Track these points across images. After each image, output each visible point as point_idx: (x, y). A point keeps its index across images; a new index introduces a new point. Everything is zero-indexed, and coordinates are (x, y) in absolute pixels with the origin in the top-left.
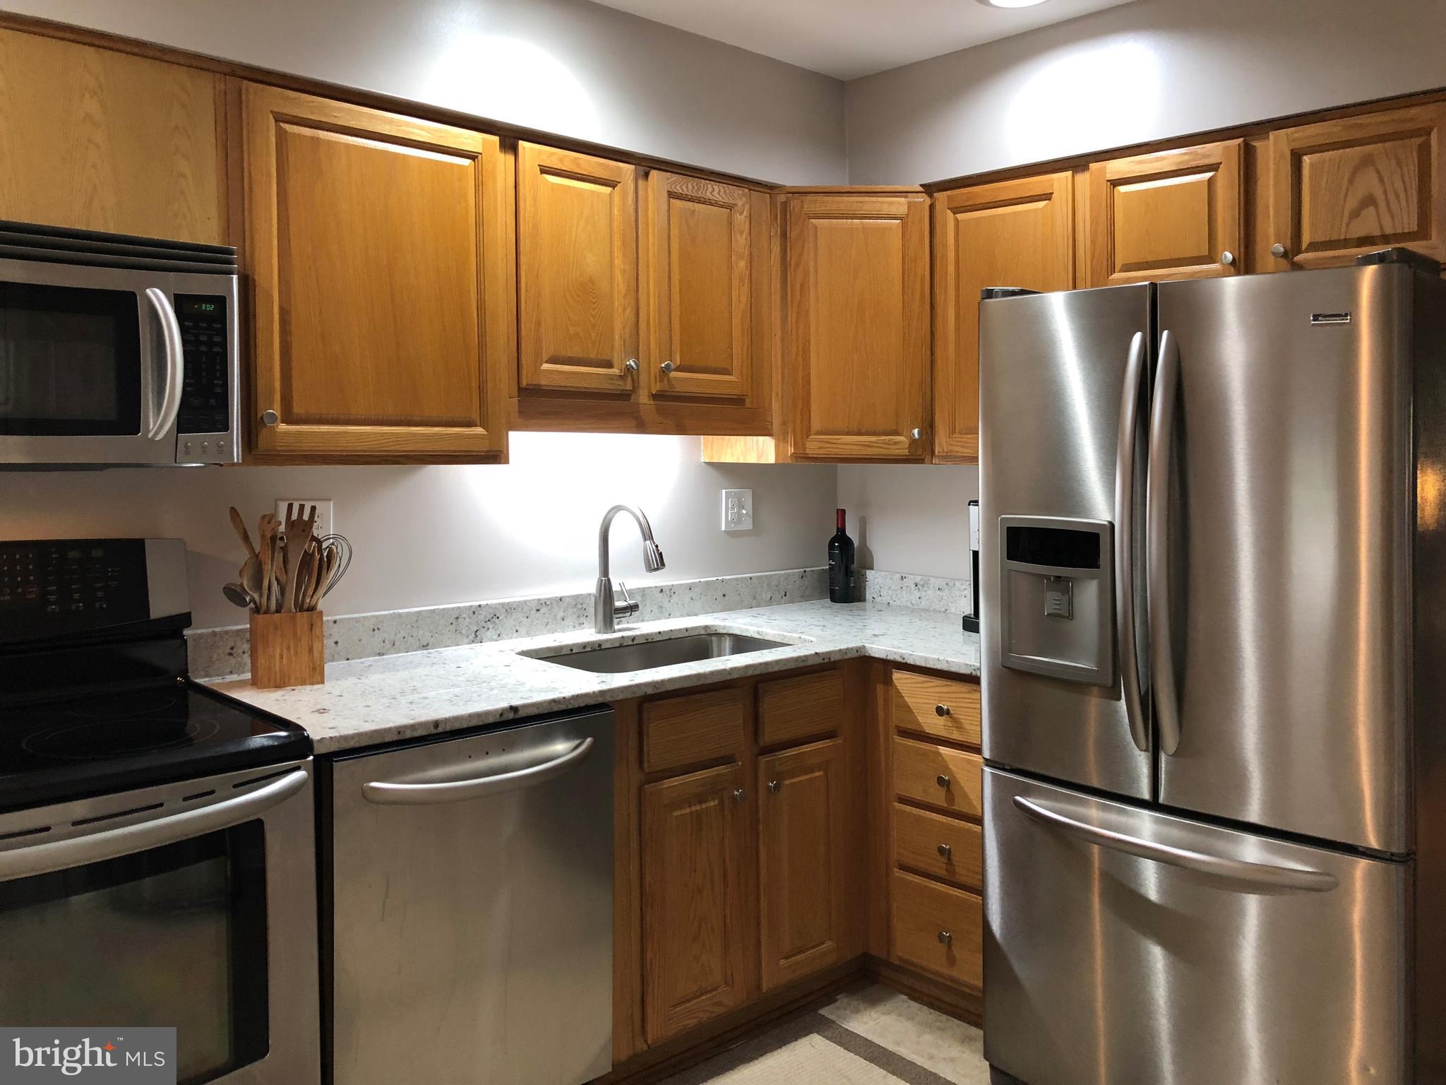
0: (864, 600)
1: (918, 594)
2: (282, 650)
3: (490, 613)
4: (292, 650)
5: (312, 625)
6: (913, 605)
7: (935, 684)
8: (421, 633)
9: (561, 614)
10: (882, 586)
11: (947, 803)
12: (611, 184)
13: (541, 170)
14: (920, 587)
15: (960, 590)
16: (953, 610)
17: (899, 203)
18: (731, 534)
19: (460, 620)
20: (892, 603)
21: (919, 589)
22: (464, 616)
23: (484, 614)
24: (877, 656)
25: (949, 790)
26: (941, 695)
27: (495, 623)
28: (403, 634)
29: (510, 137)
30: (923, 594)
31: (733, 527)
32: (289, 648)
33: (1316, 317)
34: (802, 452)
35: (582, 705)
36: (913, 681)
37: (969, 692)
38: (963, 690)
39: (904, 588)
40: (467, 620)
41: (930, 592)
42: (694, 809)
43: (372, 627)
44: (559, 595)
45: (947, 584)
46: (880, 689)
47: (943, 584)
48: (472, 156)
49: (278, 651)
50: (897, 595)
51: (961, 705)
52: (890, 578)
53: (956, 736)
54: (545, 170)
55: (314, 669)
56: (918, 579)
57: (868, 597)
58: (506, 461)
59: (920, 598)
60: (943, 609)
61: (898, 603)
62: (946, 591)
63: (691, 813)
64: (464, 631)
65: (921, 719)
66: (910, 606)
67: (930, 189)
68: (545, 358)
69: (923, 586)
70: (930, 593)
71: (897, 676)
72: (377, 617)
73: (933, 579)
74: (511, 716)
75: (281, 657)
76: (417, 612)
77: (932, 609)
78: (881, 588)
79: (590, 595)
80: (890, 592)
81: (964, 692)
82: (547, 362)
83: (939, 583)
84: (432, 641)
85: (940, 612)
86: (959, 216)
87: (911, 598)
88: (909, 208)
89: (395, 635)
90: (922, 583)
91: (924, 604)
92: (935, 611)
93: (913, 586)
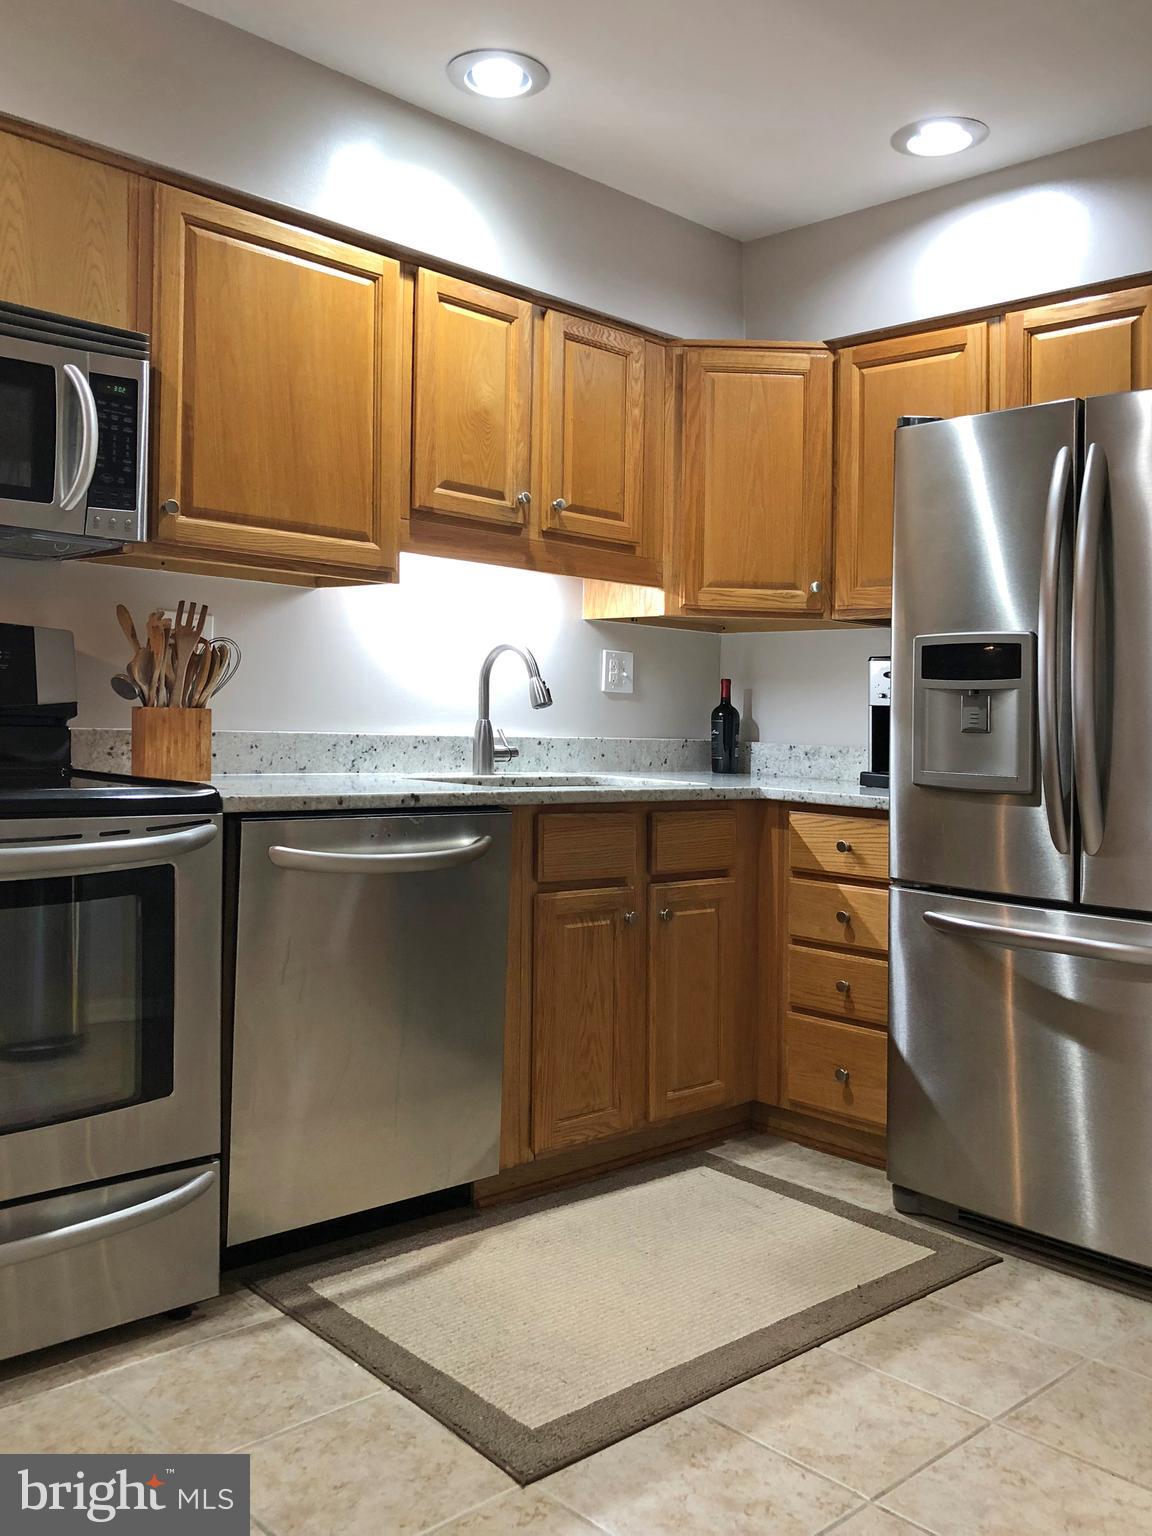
0: (749, 773)
1: (807, 764)
2: (169, 743)
3: (367, 745)
4: (180, 745)
5: (200, 722)
6: (802, 775)
7: (835, 822)
8: (298, 755)
9: (438, 754)
10: (768, 757)
11: (847, 939)
12: (508, 319)
13: (439, 297)
14: (811, 756)
15: (852, 755)
16: (846, 778)
17: (802, 360)
18: (611, 695)
19: (337, 748)
20: (779, 774)
21: (809, 758)
22: (342, 744)
23: (361, 744)
24: (773, 797)
25: (849, 926)
26: (843, 833)
27: (371, 754)
28: (280, 754)
29: (412, 263)
30: (814, 762)
31: (613, 689)
32: (176, 742)
34: (693, 603)
35: (480, 804)
36: (812, 821)
37: (872, 828)
38: (866, 825)
39: (793, 758)
40: (345, 748)
41: (821, 761)
42: (586, 925)
43: (250, 743)
44: (438, 735)
45: (839, 750)
46: (775, 832)
47: (835, 752)
48: (374, 277)
49: (166, 743)
50: (785, 766)
51: (864, 840)
52: (778, 749)
53: (857, 871)
54: (443, 298)
55: (201, 765)
56: (808, 748)
57: (754, 769)
58: (397, 582)
59: (809, 767)
60: (835, 777)
61: (786, 774)
62: (838, 757)
63: (583, 928)
64: (341, 760)
65: (819, 859)
66: (799, 775)
67: (834, 345)
68: (438, 483)
69: (813, 754)
70: (821, 762)
71: (795, 817)
72: (255, 734)
73: (825, 747)
74: (412, 803)
75: (169, 751)
76: (295, 735)
77: (822, 777)
78: (768, 760)
79: (467, 738)
80: (778, 763)
81: (868, 828)
82: (439, 487)
83: (830, 751)
84: (309, 765)
85: (830, 779)
86: (865, 372)
87: (800, 768)
88: (811, 364)
89: (273, 755)
90: (812, 751)
91: (814, 772)
92: (827, 779)
93: (802, 755)
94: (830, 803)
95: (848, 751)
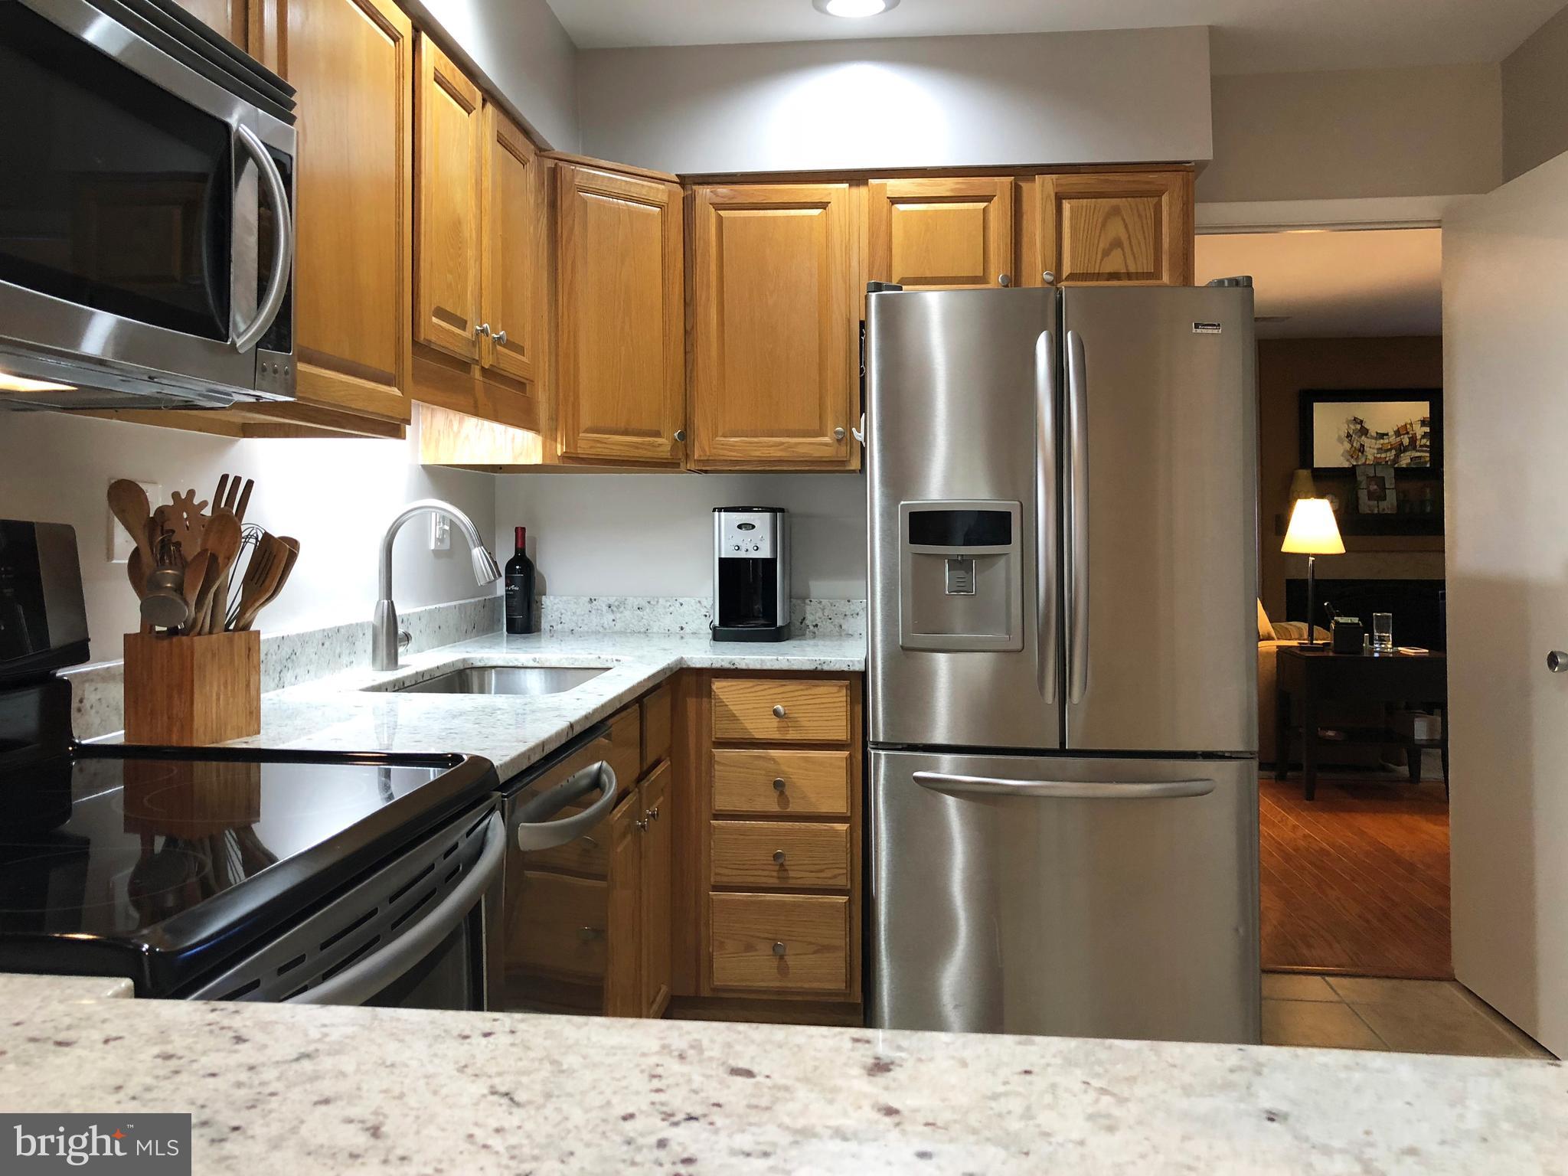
0: (539, 630)
1: (611, 617)
2: (219, 687)
3: (289, 648)
4: (229, 688)
6: (605, 629)
10: (563, 611)
11: (781, 807)
14: (615, 609)
15: (665, 607)
16: (655, 629)
17: (658, 189)
18: (437, 553)
20: (577, 629)
21: (612, 611)
22: (272, 651)
24: (698, 666)
25: (782, 793)
26: (775, 696)
27: (293, 661)
30: (618, 615)
31: (439, 546)
32: (226, 684)
33: (1197, 326)
34: (572, 451)
36: (739, 687)
37: (807, 689)
38: (801, 687)
39: (593, 612)
40: (275, 656)
41: (627, 613)
45: (649, 602)
46: (691, 703)
47: (643, 603)
49: (215, 688)
50: (583, 620)
52: (575, 603)
53: (792, 736)
56: (612, 600)
57: (545, 624)
59: (614, 620)
60: (643, 630)
61: (585, 628)
62: (647, 610)
65: (749, 725)
66: (601, 630)
67: (684, 181)
69: (618, 607)
70: (627, 615)
71: (718, 685)
73: (631, 598)
75: (218, 699)
77: (629, 631)
78: (562, 614)
80: (575, 618)
83: (637, 602)
85: (639, 632)
86: (722, 213)
87: (602, 622)
88: (669, 197)
90: (616, 603)
91: (619, 626)
92: (633, 632)
93: (605, 608)
94: (765, 668)
95: (658, 602)
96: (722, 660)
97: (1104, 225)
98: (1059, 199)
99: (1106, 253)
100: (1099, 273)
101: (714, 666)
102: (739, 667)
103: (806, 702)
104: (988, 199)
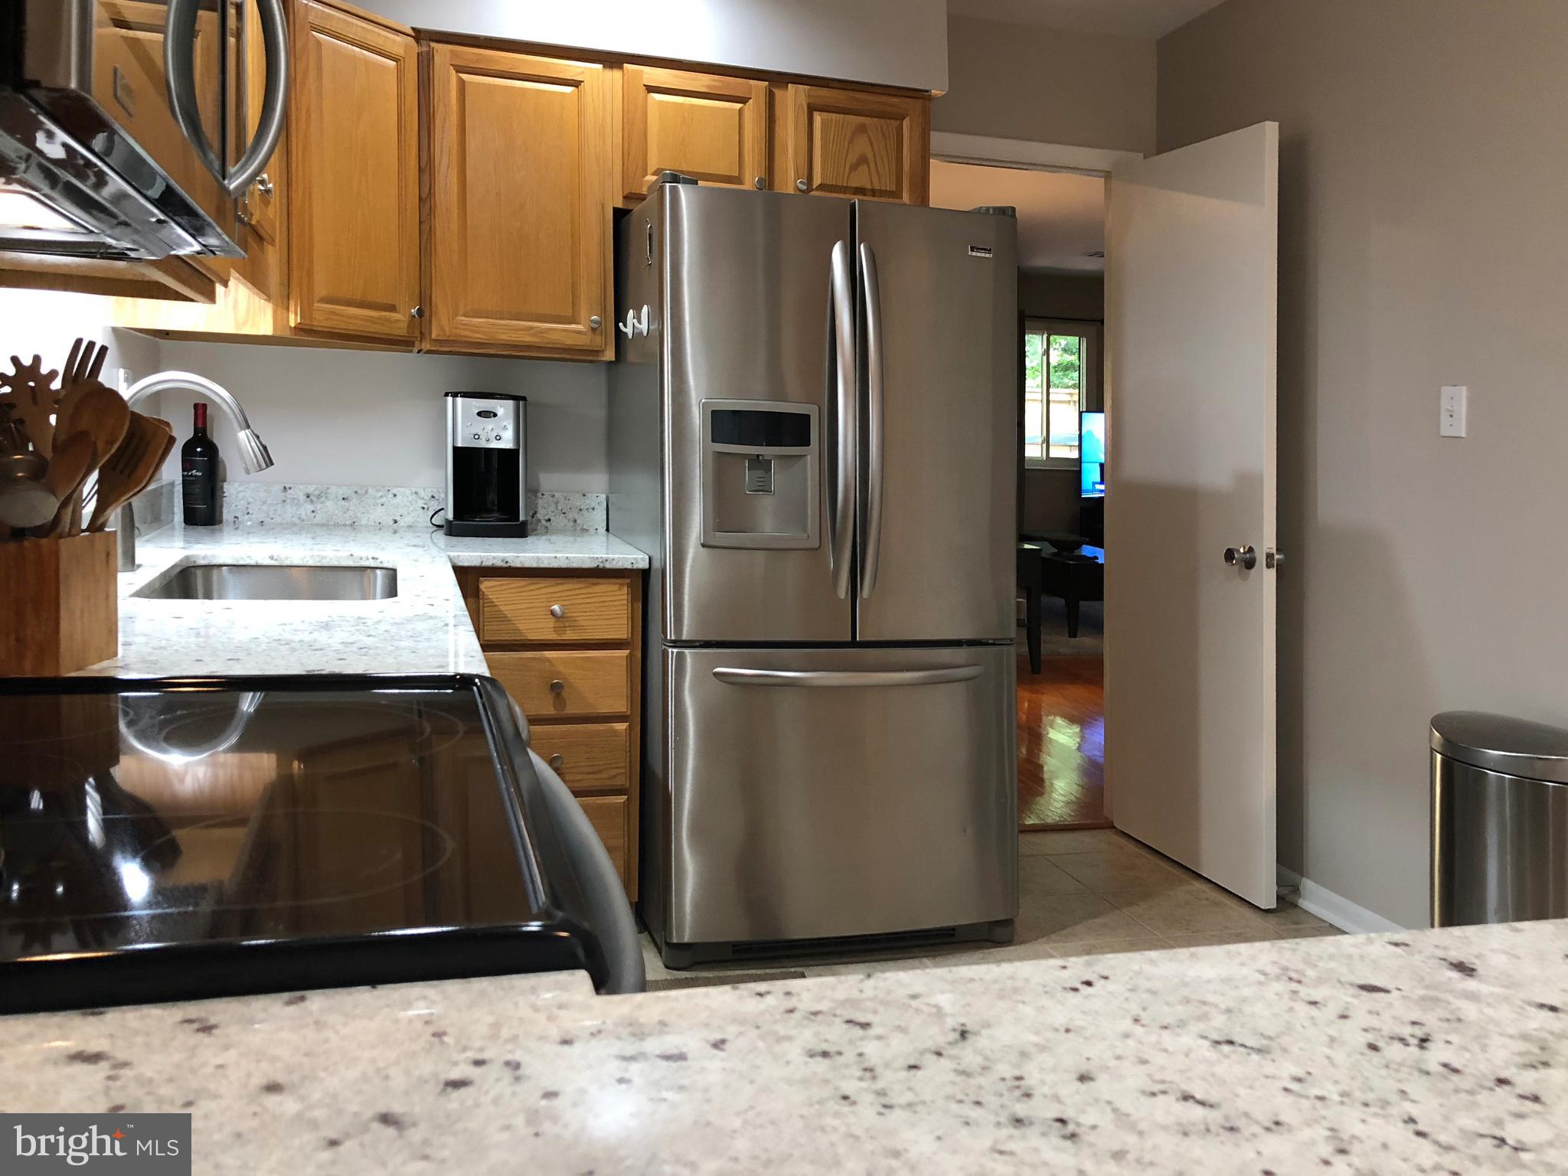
0: (221, 522)
1: (310, 507)
6: (303, 520)
10: (250, 500)
11: (556, 710)
14: (314, 499)
15: (375, 498)
16: (364, 522)
20: (267, 520)
21: (311, 501)
24: (466, 564)
25: (559, 696)
26: (549, 595)
30: (319, 506)
33: (972, 250)
34: (308, 322)
36: (510, 587)
39: (288, 501)
41: (329, 504)
45: (356, 492)
47: (348, 492)
50: (276, 510)
51: (576, 602)
52: (266, 491)
56: (311, 489)
57: (227, 515)
59: (313, 512)
60: (349, 522)
61: (278, 520)
62: (354, 501)
65: (521, 627)
66: (297, 521)
67: (420, 35)
69: (319, 497)
70: (330, 506)
71: (486, 585)
73: (334, 487)
77: (332, 523)
78: (248, 504)
80: (265, 508)
81: (580, 588)
83: (342, 492)
85: (344, 525)
87: (299, 513)
88: (406, 51)
90: (317, 493)
91: (320, 518)
92: (337, 525)
93: (302, 498)
94: (542, 566)
95: (366, 492)
96: (494, 558)
97: (851, 141)
98: (812, 109)
99: (854, 168)
100: (847, 187)
101: (484, 564)
102: (513, 565)
103: (583, 601)
104: (743, 100)
